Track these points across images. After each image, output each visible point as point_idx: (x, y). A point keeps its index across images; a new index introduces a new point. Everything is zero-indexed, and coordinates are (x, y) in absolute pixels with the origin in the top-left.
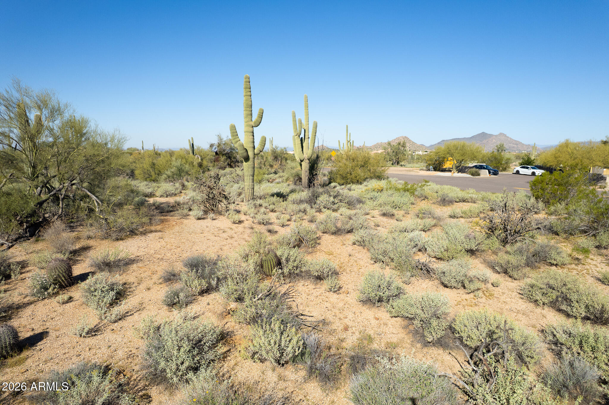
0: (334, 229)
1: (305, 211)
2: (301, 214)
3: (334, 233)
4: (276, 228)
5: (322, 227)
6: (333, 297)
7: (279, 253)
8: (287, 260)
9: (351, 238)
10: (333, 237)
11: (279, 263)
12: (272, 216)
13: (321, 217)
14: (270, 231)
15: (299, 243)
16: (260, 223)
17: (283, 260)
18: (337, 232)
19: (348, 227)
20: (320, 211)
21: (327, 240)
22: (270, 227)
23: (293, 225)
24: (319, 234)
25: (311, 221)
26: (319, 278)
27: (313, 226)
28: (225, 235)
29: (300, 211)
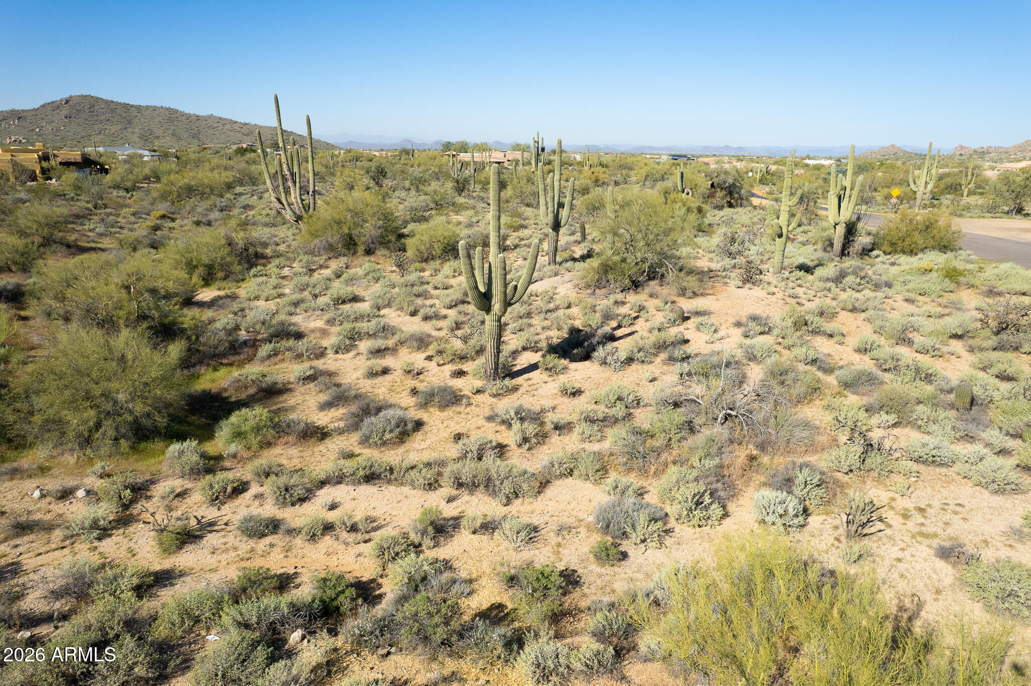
0: (851, 307)
1: (829, 290)
2: (826, 292)
3: (851, 311)
4: (804, 302)
5: (841, 305)
6: (838, 347)
7: (807, 318)
8: (812, 323)
9: (863, 315)
10: (849, 314)
11: (806, 324)
12: (800, 291)
13: (843, 296)
14: (798, 303)
15: (821, 314)
16: (790, 296)
17: (809, 322)
18: (854, 310)
19: (863, 307)
20: (844, 290)
21: (844, 315)
22: (799, 300)
23: (817, 300)
24: (838, 310)
25: (834, 299)
26: (831, 336)
27: (834, 303)
28: (763, 303)
29: (825, 288)
